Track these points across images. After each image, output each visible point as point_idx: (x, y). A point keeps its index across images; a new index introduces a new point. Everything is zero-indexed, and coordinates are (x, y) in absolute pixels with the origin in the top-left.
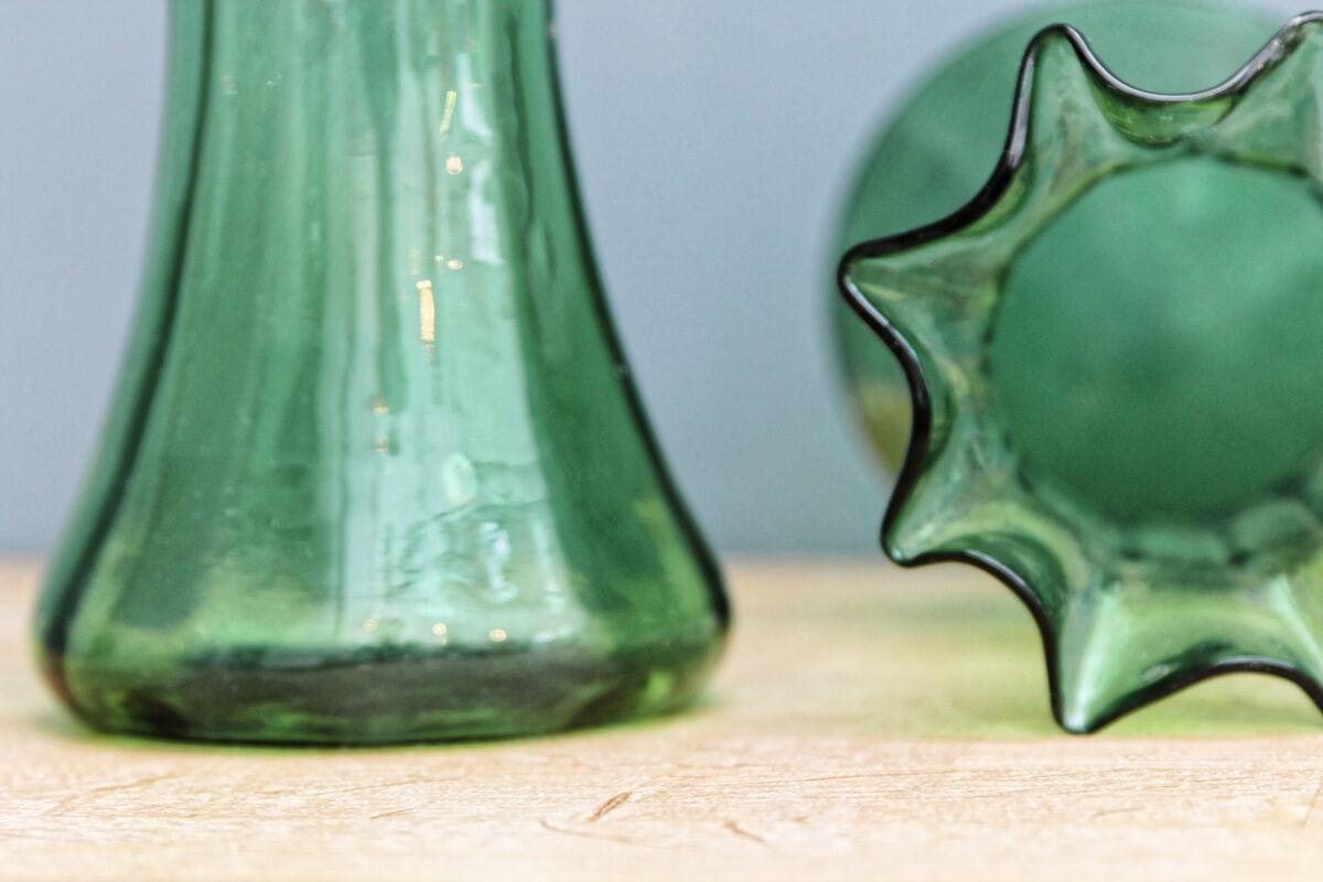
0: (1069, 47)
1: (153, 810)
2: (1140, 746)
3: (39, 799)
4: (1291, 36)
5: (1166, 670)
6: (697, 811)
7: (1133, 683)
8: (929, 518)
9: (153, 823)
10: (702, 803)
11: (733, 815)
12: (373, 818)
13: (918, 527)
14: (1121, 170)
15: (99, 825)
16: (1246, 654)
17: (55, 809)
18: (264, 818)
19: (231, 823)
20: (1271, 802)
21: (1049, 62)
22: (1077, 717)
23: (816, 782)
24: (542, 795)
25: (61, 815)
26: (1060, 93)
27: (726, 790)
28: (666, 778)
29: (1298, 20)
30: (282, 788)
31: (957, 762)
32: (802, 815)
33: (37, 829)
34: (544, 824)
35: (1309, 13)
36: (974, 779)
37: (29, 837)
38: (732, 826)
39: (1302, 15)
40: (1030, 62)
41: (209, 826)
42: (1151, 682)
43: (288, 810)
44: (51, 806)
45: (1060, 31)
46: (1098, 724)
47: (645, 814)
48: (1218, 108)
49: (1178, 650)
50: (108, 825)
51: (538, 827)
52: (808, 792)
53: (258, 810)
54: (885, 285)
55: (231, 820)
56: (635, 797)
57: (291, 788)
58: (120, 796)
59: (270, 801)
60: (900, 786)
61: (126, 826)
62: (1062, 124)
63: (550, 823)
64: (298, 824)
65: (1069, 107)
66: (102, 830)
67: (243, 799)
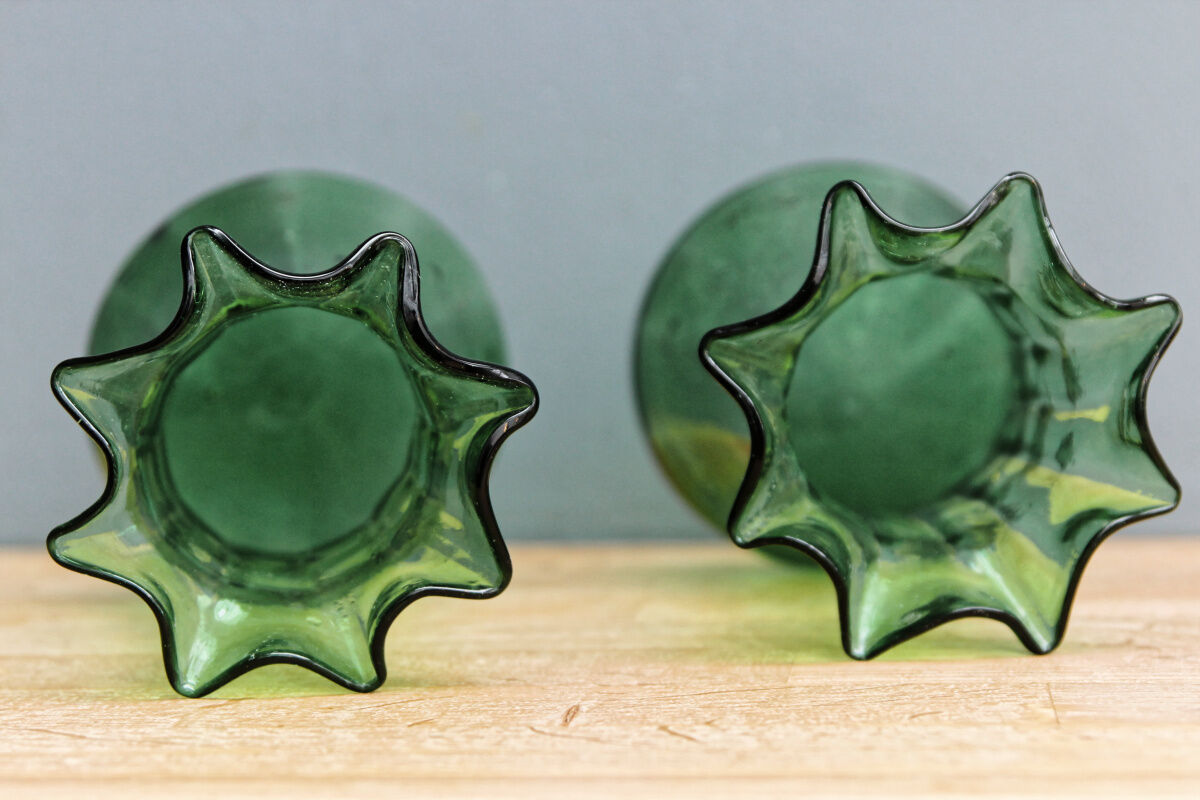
0: (855, 195)
1: (250, 723)
2: (907, 667)
3: (165, 715)
4: (1002, 189)
5: (920, 616)
6: (634, 719)
7: (897, 625)
8: (757, 514)
9: (256, 732)
10: (632, 712)
11: (661, 721)
12: (410, 726)
13: (751, 521)
14: (876, 278)
15: (218, 733)
16: (972, 604)
17: (180, 723)
18: (333, 728)
19: (312, 731)
20: (1024, 705)
21: (840, 206)
22: (859, 650)
23: (702, 696)
24: (517, 708)
25: (186, 726)
26: (845, 228)
27: (644, 702)
28: (596, 694)
29: (1008, 178)
30: (333, 705)
31: (790, 681)
32: (708, 720)
33: (175, 737)
34: (532, 729)
35: (1015, 173)
36: (810, 692)
37: (173, 744)
38: (663, 728)
39: (1010, 175)
40: (829, 205)
41: (297, 734)
42: (909, 624)
43: (346, 721)
44: (176, 720)
45: (848, 185)
46: (872, 654)
47: (598, 721)
48: (953, 238)
49: (925, 602)
50: (224, 734)
51: (529, 732)
52: (702, 703)
53: (325, 722)
54: (730, 357)
55: (310, 729)
56: (584, 708)
57: (339, 705)
58: (222, 712)
59: (330, 714)
60: (763, 698)
61: (237, 734)
62: (845, 247)
63: (536, 728)
64: (359, 731)
65: (850, 237)
66: (223, 738)
67: (309, 713)
